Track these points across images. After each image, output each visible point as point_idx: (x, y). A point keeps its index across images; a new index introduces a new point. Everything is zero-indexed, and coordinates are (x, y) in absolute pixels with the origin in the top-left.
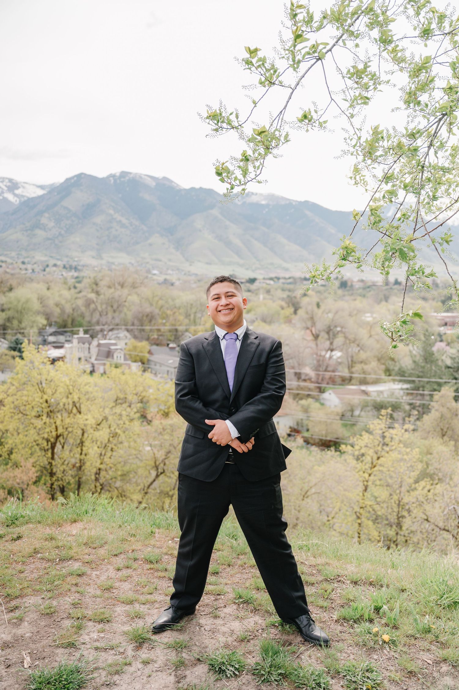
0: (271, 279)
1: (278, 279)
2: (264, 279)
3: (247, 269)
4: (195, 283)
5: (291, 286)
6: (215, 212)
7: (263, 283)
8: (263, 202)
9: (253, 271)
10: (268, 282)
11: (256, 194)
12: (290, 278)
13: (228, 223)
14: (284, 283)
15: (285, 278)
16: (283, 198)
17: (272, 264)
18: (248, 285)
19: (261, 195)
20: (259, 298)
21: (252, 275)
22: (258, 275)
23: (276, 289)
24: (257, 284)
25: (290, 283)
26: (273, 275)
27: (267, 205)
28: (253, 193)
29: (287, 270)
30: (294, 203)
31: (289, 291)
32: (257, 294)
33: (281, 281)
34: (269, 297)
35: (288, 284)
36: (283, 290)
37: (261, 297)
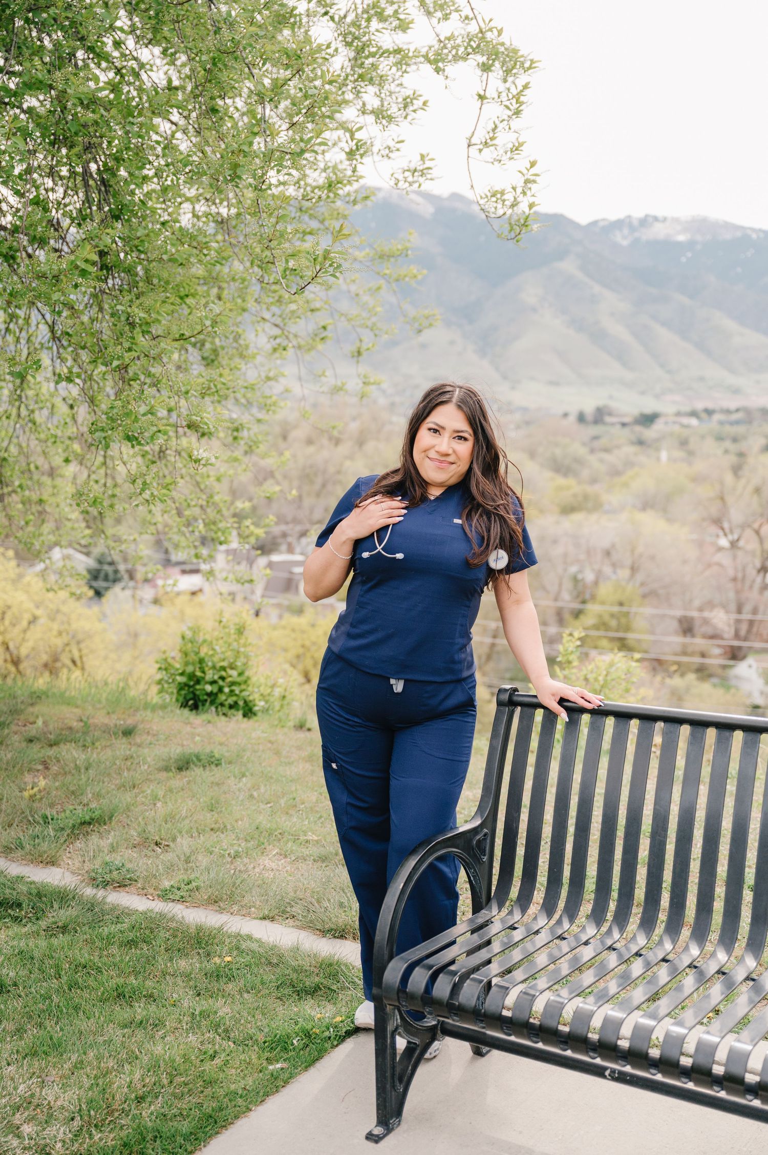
0: (694, 414)
1: (709, 412)
2: (678, 414)
3: (643, 393)
4: (518, 427)
5: (740, 430)
6: (569, 266)
7: (674, 423)
8: (681, 238)
9: (657, 397)
10: (685, 420)
11: (665, 219)
12: (737, 410)
13: (597, 289)
14: (721, 423)
15: (728, 412)
16: (727, 226)
17: (701, 379)
18: (638, 428)
19: (676, 220)
20: (658, 459)
21: (649, 406)
22: (667, 406)
23: (703, 437)
24: (659, 426)
25: (737, 422)
26: (700, 406)
27: (691, 244)
28: (656, 219)
29: (736, 391)
30: (754, 236)
31: (735, 440)
32: (658, 450)
33: (717, 417)
34: (679, 454)
35: (732, 423)
36: (720, 438)
37: (664, 455)
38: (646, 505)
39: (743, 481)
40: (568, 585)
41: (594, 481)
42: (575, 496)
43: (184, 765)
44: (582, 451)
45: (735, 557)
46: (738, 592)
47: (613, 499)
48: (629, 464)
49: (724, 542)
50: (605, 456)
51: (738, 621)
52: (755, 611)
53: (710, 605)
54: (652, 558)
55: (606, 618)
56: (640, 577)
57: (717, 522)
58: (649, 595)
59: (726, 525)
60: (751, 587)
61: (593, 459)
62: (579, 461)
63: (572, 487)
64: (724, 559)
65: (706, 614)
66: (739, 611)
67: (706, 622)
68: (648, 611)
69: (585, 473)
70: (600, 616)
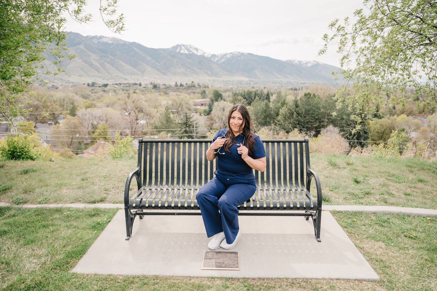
0: (117, 84)
1: (120, 84)
2: (113, 84)
3: (104, 79)
4: (72, 87)
5: (128, 88)
6: (82, 47)
7: (112, 86)
8: (110, 42)
9: (107, 80)
10: (115, 86)
11: (106, 37)
12: (127, 84)
13: (90, 53)
14: (123, 87)
15: (125, 84)
16: (121, 40)
17: (118, 76)
18: (103, 88)
19: (108, 38)
20: (109, 95)
21: (106, 82)
22: (110, 82)
23: (119, 90)
24: (108, 87)
25: (127, 86)
26: (118, 82)
27: (113, 44)
28: (103, 37)
29: (126, 79)
30: (127, 43)
31: (127, 91)
32: (109, 93)
33: (122, 85)
34: (114, 94)
35: (126, 87)
36: (123, 90)
37: (110, 94)
38: (108, 106)
39: (130, 100)
40: (90, 125)
41: (93, 100)
42: (89, 104)
43: (26, 172)
44: (90, 93)
45: (130, 117)
46: (131, 125)
47: (98, 104)
48: (102, 96)
49: (127, 114)
50: (96, 94)
51: (132, 131)
52: (135, 129)
53: (125, 128)
54: (111, 118)
55: (101, 133)
56: (108, 123)
57: (125, 109)
58: (111, 127)
59: (127, 110)
60: (134, 124)
61: (93, 95)
62: (89, 95)
63: (88, 102)
64: (128, 118)
65: (124, 130)
66: (132, 129)
67: (124, 132)
68: (111, 130)
69: (91, 98)
70: (99, 132)
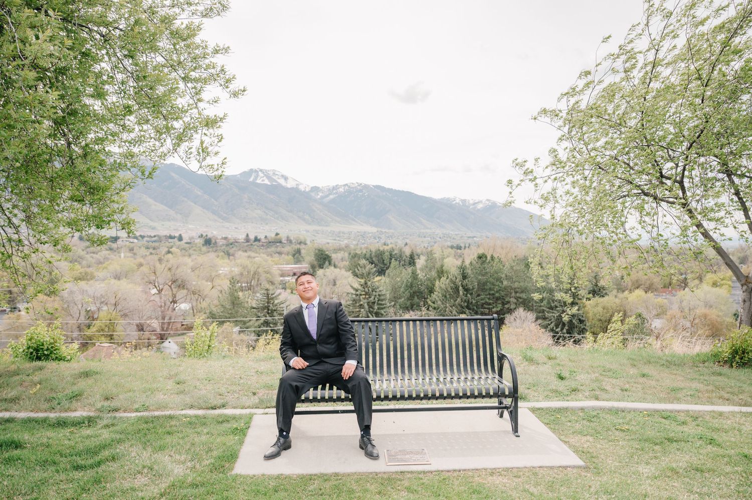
0: (135, 237)
1: (143, 237)
5: (156, 244)
7: (127, 241)
10: (132, 240)
12: (155, 236)
14: (148, 241)
15: (150, 237)
18: (110, 243)
20: (120, 257)
23: (140, 247)
24: (119, 242)
25: (155, 241)
26: (138, 234)
29: (154, 228)
31: (154, 249)
32: (119, 253)
33: (146, 239)
34: (130, 255)
35: (153, 242)
36: (147, 248)
37: (122, 255)
38: (117, 277)
39: (164, 265)
40: (83, 313)
41: (89, 267)
42: (81, 273)
44: (83, 253)
45: (161, 298)
46: (162, 312)
47: (100, 274)
48: (106, 259)
49: (154, 291)
50: (94, 255)
51: (163, 323)
52: (170, 319)
53: (150, 318)
54: (125, 299)
55: (103, 326)
56: (119, 308)
57: (153, 283)
58: (125, 316)
59: (156, 284)
60: (168, 309)
61: (88, 256)
62: (81, 258)
63: (78, 269)
64: (157, 298)
65: (148, 322)
66: (163, 318)
67: (149, 325)
68: (123, 322)
69: (84, 262)
70: (101, 326)
